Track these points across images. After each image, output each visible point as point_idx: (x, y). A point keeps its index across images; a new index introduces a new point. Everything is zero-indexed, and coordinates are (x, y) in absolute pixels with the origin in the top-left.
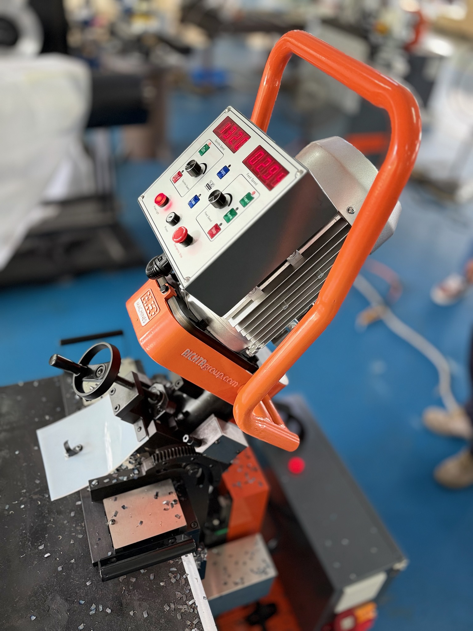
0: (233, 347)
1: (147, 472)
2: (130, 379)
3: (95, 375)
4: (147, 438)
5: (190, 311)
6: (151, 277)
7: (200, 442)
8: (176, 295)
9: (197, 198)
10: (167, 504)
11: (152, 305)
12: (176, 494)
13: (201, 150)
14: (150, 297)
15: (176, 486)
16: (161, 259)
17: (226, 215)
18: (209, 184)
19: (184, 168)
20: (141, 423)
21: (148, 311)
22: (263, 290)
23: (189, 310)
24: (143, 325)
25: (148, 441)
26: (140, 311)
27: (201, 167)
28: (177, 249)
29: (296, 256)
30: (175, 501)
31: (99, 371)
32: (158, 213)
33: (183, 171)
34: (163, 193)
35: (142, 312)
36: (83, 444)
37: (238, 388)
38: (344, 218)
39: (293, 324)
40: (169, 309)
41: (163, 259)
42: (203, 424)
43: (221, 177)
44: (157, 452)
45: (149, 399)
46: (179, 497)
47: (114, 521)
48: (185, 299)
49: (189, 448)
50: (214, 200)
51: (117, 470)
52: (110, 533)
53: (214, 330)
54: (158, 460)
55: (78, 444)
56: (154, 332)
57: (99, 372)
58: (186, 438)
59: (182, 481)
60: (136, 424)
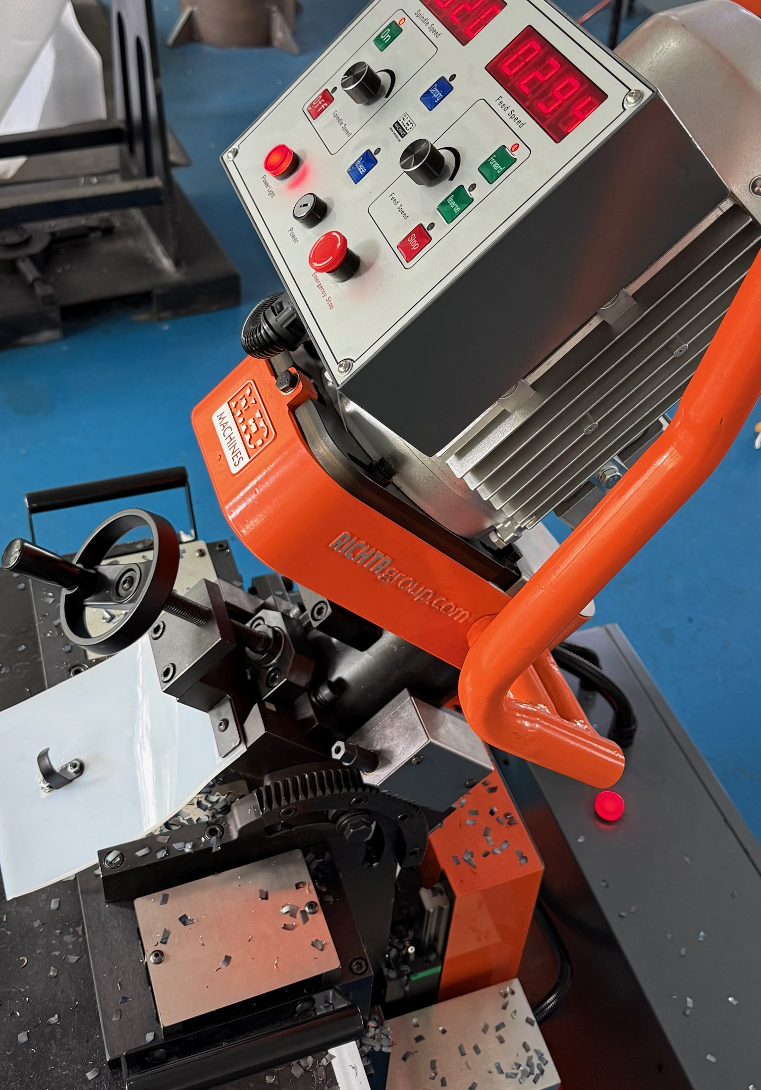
0: (456, 526)
1: (240, 832)
2: (201, 599)
3: (115, 591)
4: (243, 749)
5: (350, 435)
6: (253, 351)
7: (374, 760)
8: (316, 397)
9: (371, 157)
10: (292, 913)
11: (256, 422)
12: (312, 887)
13: (379, 36)
14: (251, 400)
15: (314, 866)
16: (278, 307)
17: (444, 203)
18: (400, 123)
19: (337, 81)
20: (226, 711)
21: (247, 437)
22: (534, 386)
23: (349, 433)
24: (234, 470)
25: (243, 756)
26: (227, 435)
27: (381, 79)
28: (320, 286)
29: (619, 300)
30: (311, 905)
31: (124, 583)
32: (272, 194)
33: (336, 88)
34: (286, 144)
35: (232, 436)
36: (83, 758)
37: (468, 625)
38: (741, 206)
39: (610, 469)
40: (298, 433)
41: (285, 307)
42: (380, 714)
43: (431, 104)
44: (268, 783)
45: (247, 649)
46: (319, 893)
47: (159, 955)
48: (338, 406)
49: (345, 773)
50: (414, 166)
51: (167, 825)
52: (150, 984)
53: (411, 486)
54: (270, 805)
55: (71, 759)
56: (262, 490)
57: (126, 585)
58: (338, 750)
59: (327, 854)
60: (213, 712)
